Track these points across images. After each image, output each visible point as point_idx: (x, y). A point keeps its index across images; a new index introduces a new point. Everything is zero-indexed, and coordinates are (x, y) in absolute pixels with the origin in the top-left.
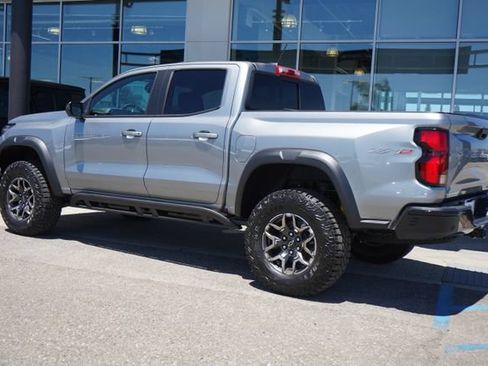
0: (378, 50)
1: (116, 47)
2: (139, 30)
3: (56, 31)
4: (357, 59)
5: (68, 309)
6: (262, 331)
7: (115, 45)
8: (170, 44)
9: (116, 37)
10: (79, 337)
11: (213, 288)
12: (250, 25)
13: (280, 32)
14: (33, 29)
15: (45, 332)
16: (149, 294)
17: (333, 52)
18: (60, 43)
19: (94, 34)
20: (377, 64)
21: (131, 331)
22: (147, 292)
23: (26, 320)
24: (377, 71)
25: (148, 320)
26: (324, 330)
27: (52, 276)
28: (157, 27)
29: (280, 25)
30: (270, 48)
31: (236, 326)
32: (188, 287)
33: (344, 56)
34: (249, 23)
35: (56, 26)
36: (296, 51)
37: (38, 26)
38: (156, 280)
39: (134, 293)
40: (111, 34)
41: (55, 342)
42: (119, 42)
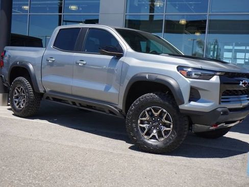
0: (210, 21)
1: (60, 16)
2: (73, 8)
3: (26, 8)
4: (197, 26)
5: (29, 161)
6: (144, 176)
7: (59, 15)
8: (91, 15)
9: (60, 11)
10: (34, 178)
11: (115, 152)
12: (137, 5)
13: (154, 10)
14: (13, 6)
15: (14, 174)
16: (76, 155)
17: (183, 22)
18: (29, 14)
19: (48, 9)
20: (209, 28)
21: (65, 175)
22: (76, 153)
23: (3, 167)
24: (209, 33)
25: (76, 169)
26: (181, 177)
27: (20, 143)
28: (83, 6)
29: (154, 5)
30: (147, 19)
31: (129, 174)
32: (99, 151)
33: (189, 24)
34: (136, 4)
35: (27, 5)
36: (162, 20)
37: (16, 5)
38: (81, 146)
39: (68, 153)
40: (58, 9)
41: (20, 181)
42: (62, 14)
